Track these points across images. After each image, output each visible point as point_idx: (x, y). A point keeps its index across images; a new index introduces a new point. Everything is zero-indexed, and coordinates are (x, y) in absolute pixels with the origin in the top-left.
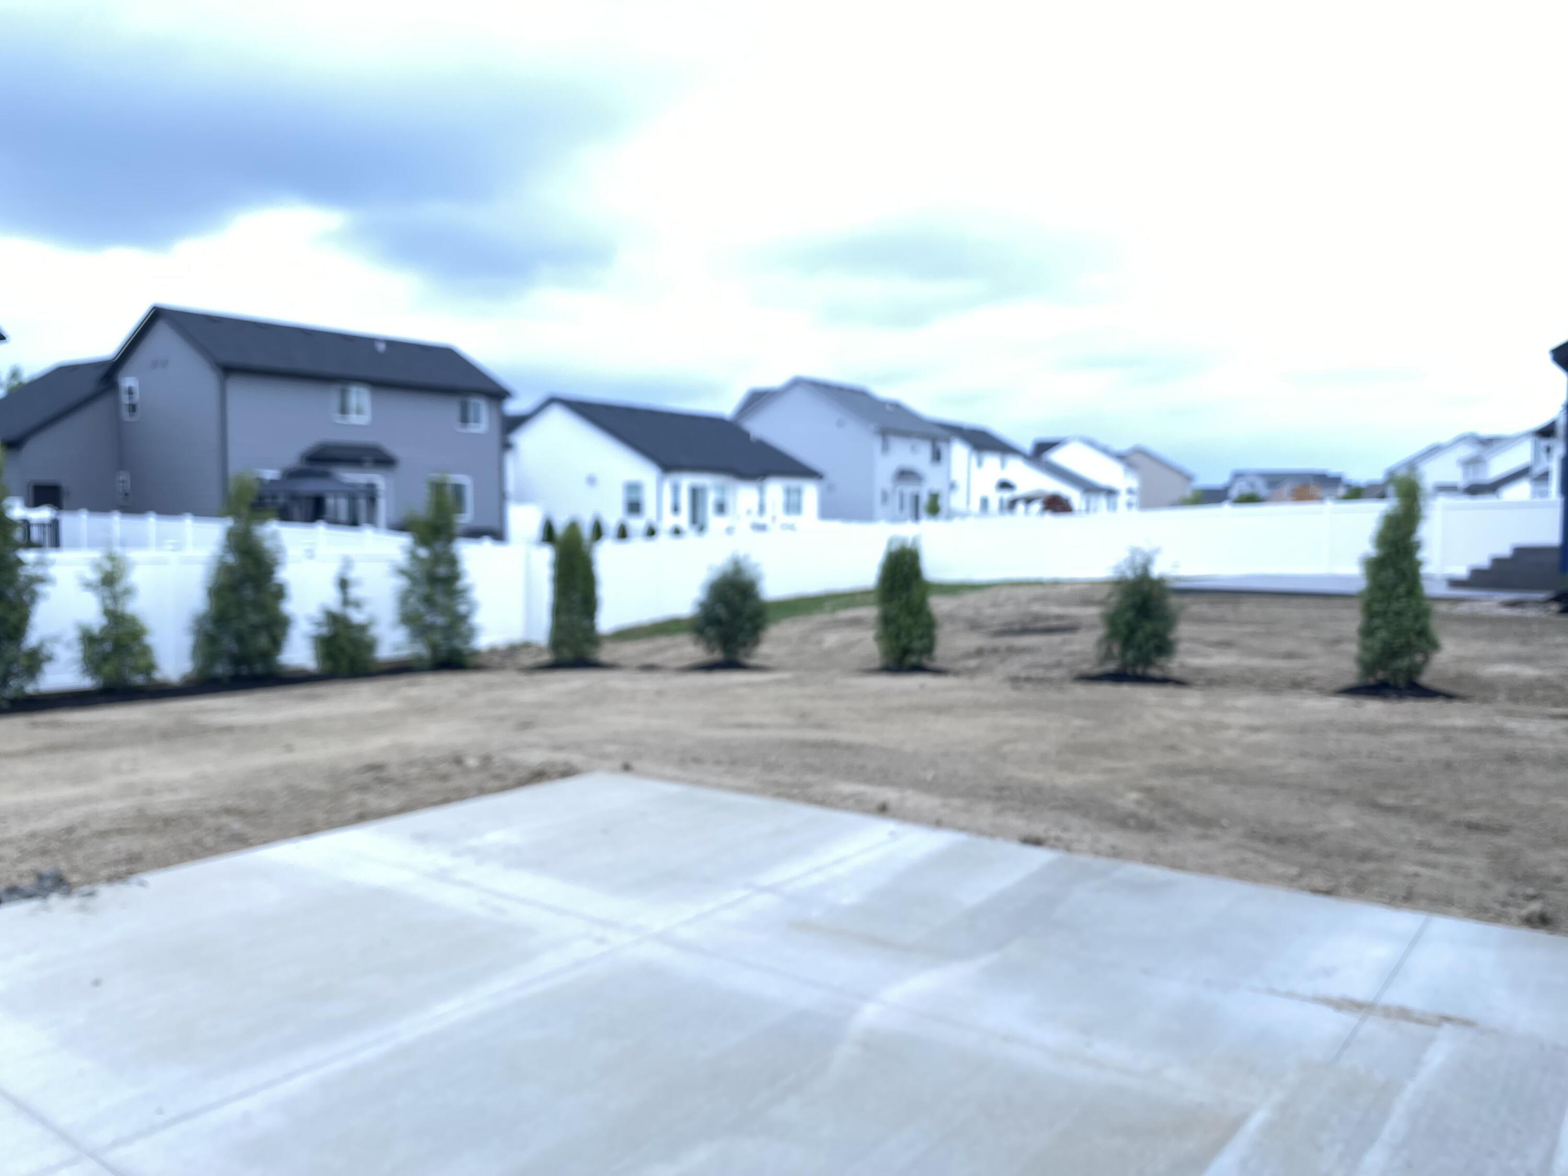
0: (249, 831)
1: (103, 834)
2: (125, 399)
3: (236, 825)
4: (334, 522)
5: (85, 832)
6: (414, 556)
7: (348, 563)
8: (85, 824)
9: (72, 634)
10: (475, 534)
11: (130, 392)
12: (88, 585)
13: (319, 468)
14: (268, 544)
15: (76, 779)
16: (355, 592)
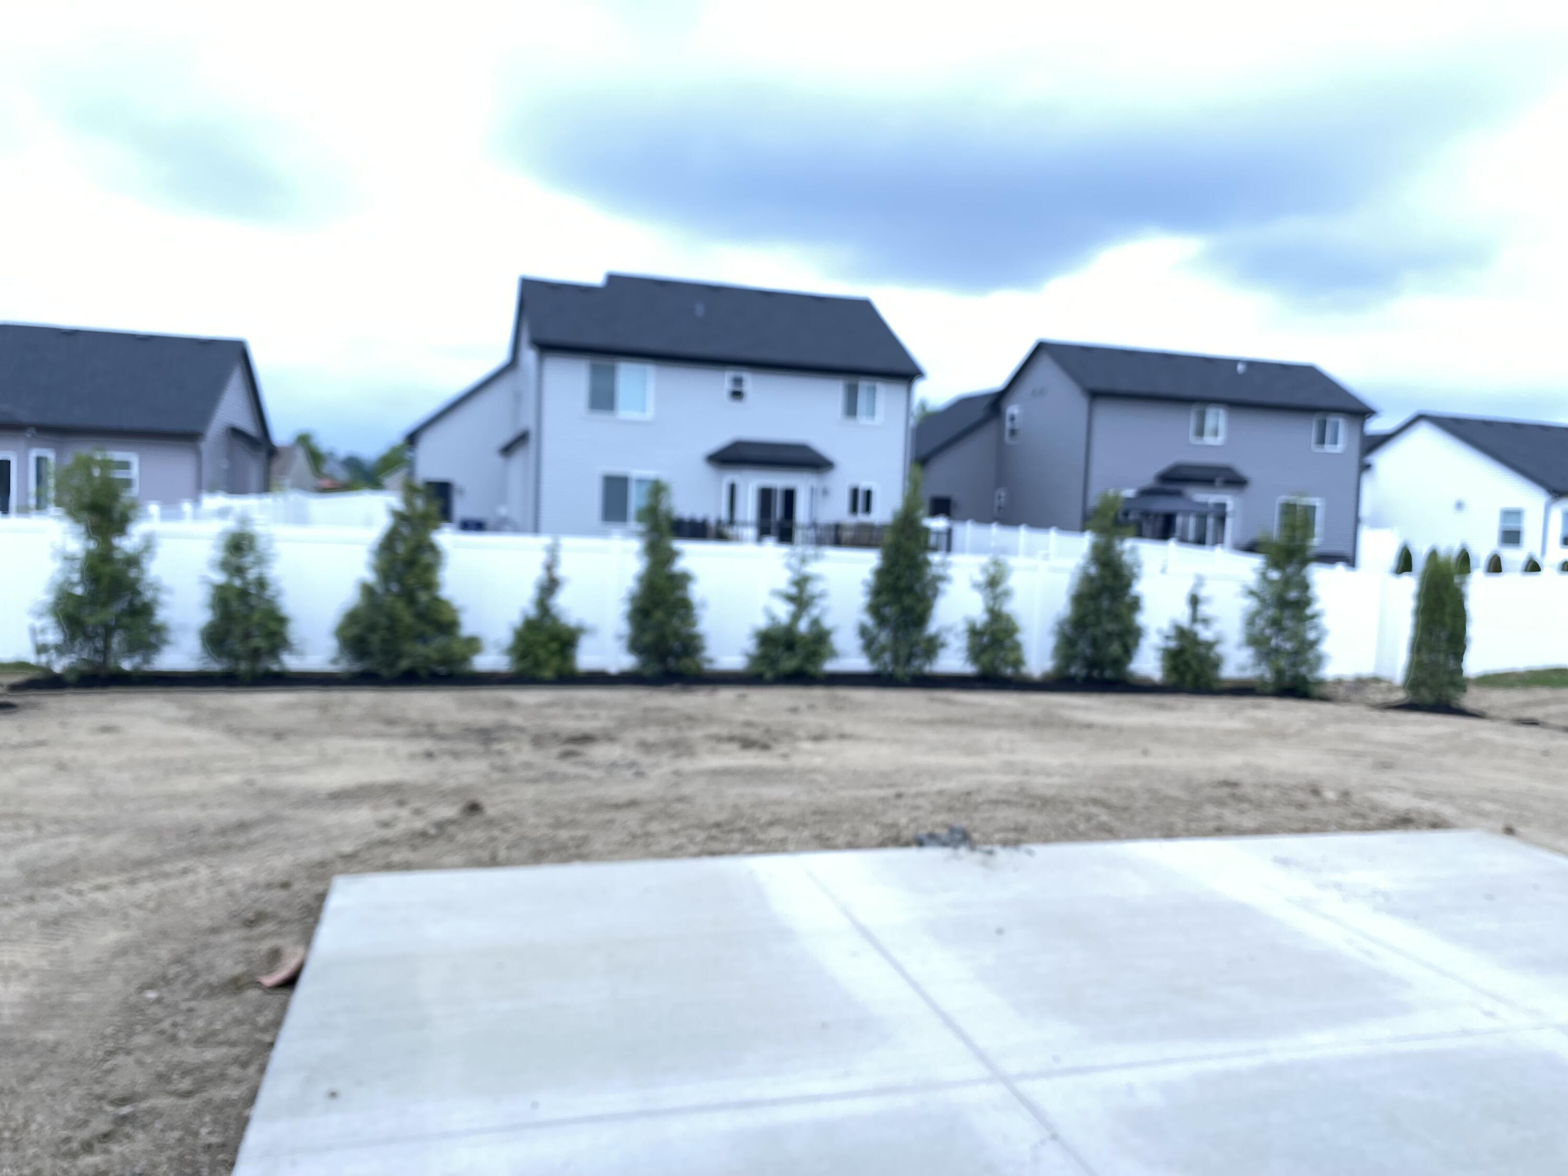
0: (1116, 824)
1: (995, 803)
2: (1008, 425)
3: (1104, 817)
4: (1183, 540)
5: (980, 799)
6: (1264, 576)
7: (1200, 581)
8: (979, 791)
9: (962, 627)
10: (1329, 559)
11: (1012, 418)
12: (976, 586)
13: (1170, 487)
14: (1127, 558)
15: (969, 750)
16: (1205, 610)
